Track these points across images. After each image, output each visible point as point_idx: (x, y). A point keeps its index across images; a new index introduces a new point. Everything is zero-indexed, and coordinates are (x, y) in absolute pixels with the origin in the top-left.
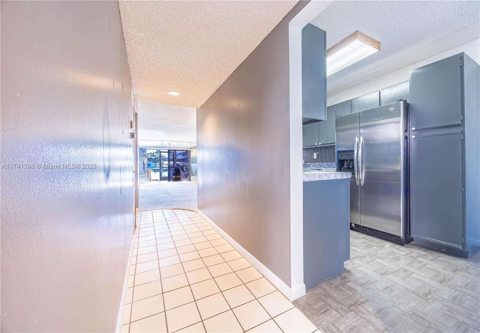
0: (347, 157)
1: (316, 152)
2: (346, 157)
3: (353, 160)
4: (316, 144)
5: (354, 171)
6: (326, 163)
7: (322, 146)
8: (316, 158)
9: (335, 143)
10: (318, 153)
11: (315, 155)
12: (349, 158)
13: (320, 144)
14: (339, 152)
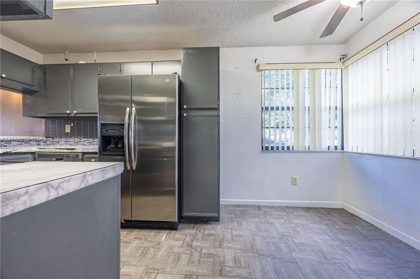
0: (115, 132)
1: (70, 124)
2: (113, 132)
3: (122, 137)
4: (68, 112)
5: (124, 151)
6: (86, 139)
7: (78, 115)
8: (69, 132)
9: (97, 113)
10: (72, 125)
11: (68, 127)
12: (117, 134)
13: (75, 112)
14: (102, 125)
